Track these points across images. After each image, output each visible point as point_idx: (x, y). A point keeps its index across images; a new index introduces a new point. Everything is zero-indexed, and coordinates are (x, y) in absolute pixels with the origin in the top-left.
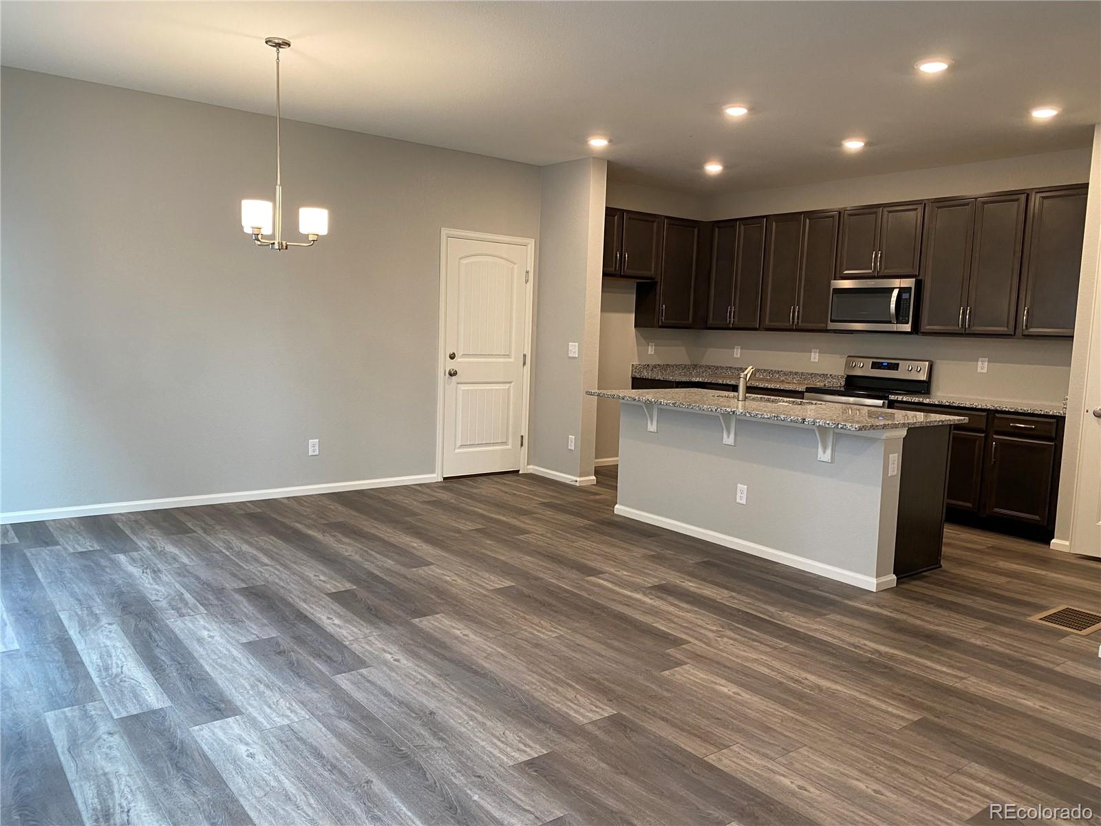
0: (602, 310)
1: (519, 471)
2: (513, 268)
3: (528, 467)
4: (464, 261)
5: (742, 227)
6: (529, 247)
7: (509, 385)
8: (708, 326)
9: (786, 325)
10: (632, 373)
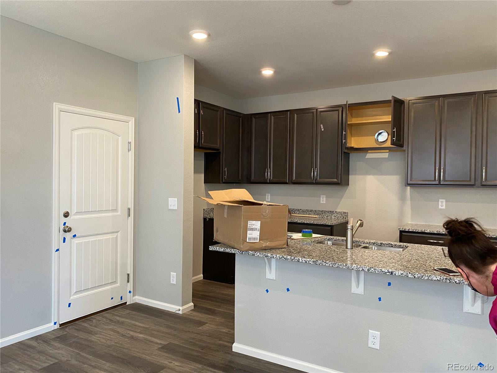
0: (195, 172)
1: (126, 302)
2: (117, 140)
3: (134, 298)
4: (76, 133)
5: (273, 117)
6: (130, 123)
7: (116, 234)
8: (251, 181)
9: (309, 181)
10: (204, 215)
